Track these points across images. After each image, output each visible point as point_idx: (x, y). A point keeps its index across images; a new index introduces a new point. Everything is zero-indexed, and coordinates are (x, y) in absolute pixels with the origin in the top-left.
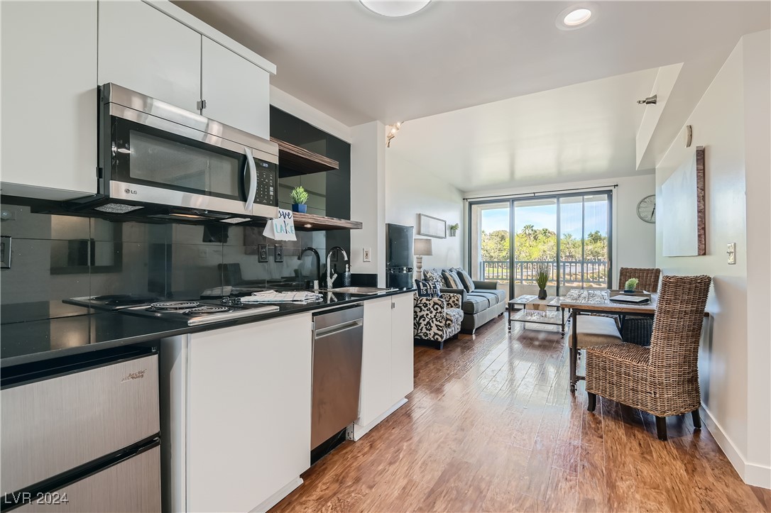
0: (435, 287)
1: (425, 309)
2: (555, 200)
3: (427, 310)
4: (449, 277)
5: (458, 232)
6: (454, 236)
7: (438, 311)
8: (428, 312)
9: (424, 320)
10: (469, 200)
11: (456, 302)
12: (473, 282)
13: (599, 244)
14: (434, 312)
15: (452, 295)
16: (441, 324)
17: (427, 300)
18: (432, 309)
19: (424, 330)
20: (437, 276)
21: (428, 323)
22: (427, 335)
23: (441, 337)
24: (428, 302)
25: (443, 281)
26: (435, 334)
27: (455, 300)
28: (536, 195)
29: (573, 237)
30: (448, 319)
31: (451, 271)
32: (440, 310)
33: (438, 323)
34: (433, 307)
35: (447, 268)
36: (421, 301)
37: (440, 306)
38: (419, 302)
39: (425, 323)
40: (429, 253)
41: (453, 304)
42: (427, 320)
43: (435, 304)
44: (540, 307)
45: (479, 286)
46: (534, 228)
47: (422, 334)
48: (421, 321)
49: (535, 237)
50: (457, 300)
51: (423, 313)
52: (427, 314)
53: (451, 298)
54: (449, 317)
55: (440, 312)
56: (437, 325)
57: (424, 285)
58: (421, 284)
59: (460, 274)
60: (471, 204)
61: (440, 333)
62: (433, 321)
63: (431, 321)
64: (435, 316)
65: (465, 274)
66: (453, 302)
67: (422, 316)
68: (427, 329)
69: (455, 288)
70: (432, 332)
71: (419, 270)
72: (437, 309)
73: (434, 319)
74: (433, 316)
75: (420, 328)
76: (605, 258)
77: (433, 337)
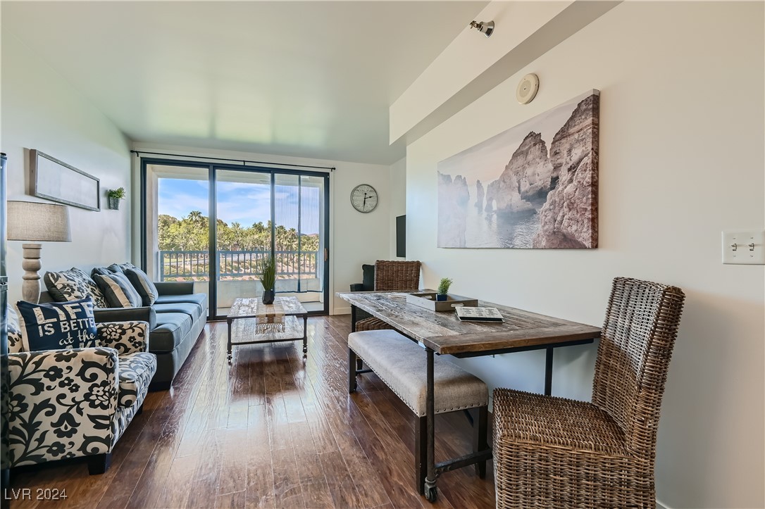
0: (82, 315)
1: (53, 384)
2: (269, 175)
3: (62, 385)
4: (110, 282)
5: (124, 202)
6: (116, 208)
7: (98, 382)
8: (65, 390)
9: (48, 414)
10: (141, 155)
11: (138, 339)
12: (155, 284)
13: (263, 234)
14: (84, 387)
15: (126, 324)
16: (106, 413)
17: (59, 358)
18: (78, 380)
19: (51, 438)
20: (82, 282)
21: (67, 417)
22: (61, 447)
23: (107, 441)
24: (62, 365)
25: (97, 292)
26: (88, 440)
27: (135, 335)
28: (247, 164)
29: (240, 226)
30: (123, 392)
31: (112, 269)
32: (102, 376)
33: (98, 411)
34: (81, 374)
35: (103, 265)
36: (38, 364)
37: (104, 368)
38: (31, 367)
39: (55, 419)
40: (61, 236)
41: (129, 345)
42: (61, 410)
43: (87, 364)
44: (276, 319)
45: (164, 290)
46: (201, 215)
47: (43, 451)
48: (41, 416)
49: (202, 224)
50: (141, 335)
51: (44, 395)
52: (63, 396)
53: (124, 332)
54: (126, 386)
55: (105, 384)
56: (92, 418)
57: (48, 313)
58: (38, 312)
59: (130, 275)
60: (145, 162)
61: (103, 433)
62: (80, 411)
63: (73, 412)
64: (87, 397)
65: (139, 272)
66: (131, 339)
67: (45, 404)
68: (60, 434)
69: (126, 306)
70: (78, 439)
71: (32, 275)
72: (94, 376)
73: (85, 405)
74: (79, 396)
75: (37, 435)
76: (268, 247)
77: (83, 448)
